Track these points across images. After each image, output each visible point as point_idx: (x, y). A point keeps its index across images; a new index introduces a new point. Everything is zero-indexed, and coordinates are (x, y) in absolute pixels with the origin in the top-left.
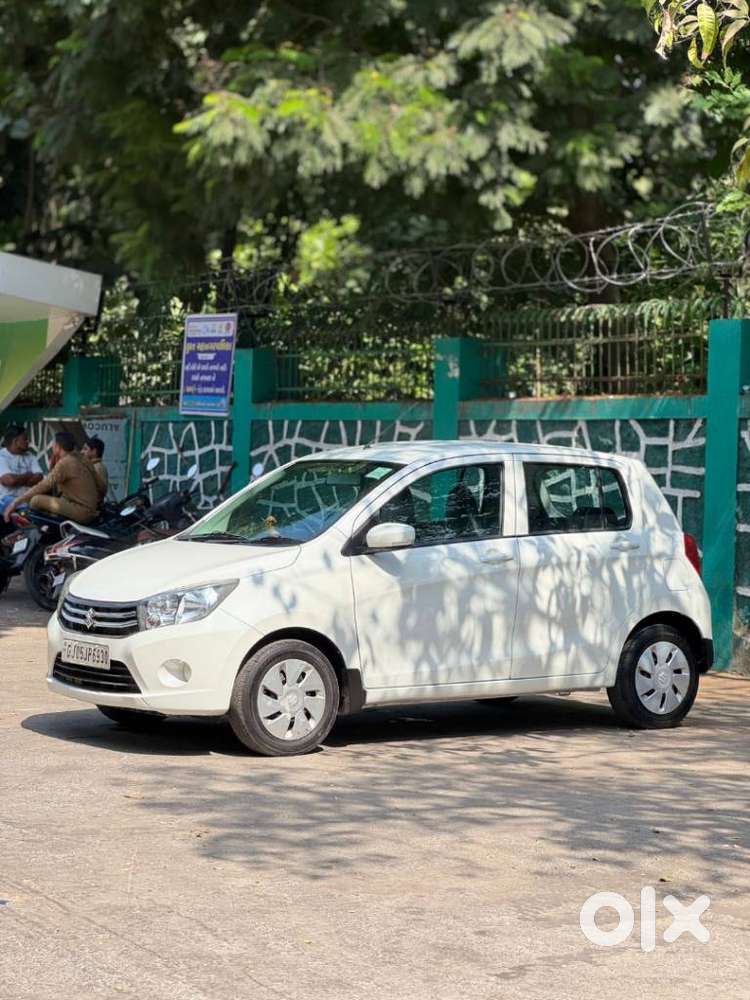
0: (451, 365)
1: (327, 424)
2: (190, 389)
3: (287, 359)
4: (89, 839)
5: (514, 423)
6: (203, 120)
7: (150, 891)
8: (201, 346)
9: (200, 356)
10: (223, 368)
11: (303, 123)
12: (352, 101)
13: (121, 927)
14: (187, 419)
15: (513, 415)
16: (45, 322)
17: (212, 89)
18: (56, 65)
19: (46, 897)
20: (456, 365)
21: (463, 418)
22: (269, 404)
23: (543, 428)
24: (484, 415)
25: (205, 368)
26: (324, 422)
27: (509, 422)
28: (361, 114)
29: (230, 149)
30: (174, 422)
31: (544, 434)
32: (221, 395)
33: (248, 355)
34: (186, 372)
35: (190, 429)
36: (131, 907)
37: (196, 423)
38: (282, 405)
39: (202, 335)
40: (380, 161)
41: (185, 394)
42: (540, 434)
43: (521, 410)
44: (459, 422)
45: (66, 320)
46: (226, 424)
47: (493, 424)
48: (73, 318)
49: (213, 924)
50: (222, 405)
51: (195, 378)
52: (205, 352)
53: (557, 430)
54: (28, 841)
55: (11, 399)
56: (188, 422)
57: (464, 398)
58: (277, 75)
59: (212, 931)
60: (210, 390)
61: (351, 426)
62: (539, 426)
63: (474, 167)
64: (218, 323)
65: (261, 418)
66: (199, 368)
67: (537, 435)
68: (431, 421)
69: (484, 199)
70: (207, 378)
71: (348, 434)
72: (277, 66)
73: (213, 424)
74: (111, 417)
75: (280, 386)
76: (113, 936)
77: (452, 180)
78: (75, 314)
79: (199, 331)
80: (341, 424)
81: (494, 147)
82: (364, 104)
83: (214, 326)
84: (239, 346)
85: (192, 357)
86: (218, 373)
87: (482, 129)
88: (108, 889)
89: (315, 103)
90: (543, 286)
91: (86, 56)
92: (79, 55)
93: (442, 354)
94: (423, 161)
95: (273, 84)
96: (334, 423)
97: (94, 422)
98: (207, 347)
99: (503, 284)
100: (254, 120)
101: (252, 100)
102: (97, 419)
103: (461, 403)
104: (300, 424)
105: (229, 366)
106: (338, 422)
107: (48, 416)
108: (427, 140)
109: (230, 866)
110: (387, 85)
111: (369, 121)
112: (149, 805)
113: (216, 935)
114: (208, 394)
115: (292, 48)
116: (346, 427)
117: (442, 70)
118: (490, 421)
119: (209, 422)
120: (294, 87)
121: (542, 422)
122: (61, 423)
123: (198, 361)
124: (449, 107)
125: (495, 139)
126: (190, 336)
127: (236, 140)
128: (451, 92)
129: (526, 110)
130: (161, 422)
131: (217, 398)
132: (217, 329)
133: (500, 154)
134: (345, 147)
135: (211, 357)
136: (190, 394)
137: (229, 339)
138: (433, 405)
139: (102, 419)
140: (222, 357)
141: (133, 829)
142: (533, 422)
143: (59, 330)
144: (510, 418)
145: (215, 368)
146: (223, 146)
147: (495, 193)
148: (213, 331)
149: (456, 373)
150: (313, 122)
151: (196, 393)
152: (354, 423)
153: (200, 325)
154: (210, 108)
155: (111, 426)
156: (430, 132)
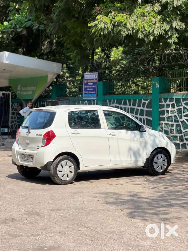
0: (157, 84)
1: (123, 100)
2: (86, 92)
3: (111, 84)
4: (94, 212)
5: (174, 99)
6: (96, 22)
7: (118, 227)
8: (89, 81)
9: (89, 84)
10: (95, 87)
11: (122, 23)
12: (134, 16)
13: (115, 237)
14: (85, 100)
15: (174, 97)
16: (47, 76)
17: (98, 15)
18: (54, 10)
19: (91, 229)
20: (158, 84)
21: (161, 98)
22: (107, 96)
23: (182, 100)
24: (166, 97)
25: (90, 87)
26: (122, 100)
27: (173, 99)
28: (136, 20)
29: (103, 30)
30: (82, 101)
31: (183, 102)
32: (94, 93)
33: (101, 83)
34: (85, 88)
35: (86, 102)
36: (115, 232)
37: (88, 101)
38: (111, 96)
39: (89, 78)
40: (142, 32)
41: (85, 93)
42: (182, 102)
43: (176, 95)
44: (159, 99)
45: (53, 75)
46: (96, 101)
47: (169, 99)
48: (55, 75)
49: (139, 236)
50: (95, 96)
51: (88, 89)
52: (90, 83)
53: (186, 100)
54: (78, 213)
55: (39, 95)
56: (85, 101)
57: (161, 93)
58: (114, 11)
59: (140, 239)
60: (92, 92)
61: (130, 101)
62: (181, 100)
63: (166, 32)
64: (93, 75)
65: (105, 99)
66: (89, 87)
67: (181, 102)
68: (152, 99)
69: (169, 41)
70: (91, 89)
71: (129, 103)
72: (114, 8)
73: (92, 101)
74: (65, 100)
75: (110, 91)
76: (114, 240)
77: (160, 36)
78: (55, 74)
79: (88, 77)
80: (127, 100)
81: (171, 27)
82: (137, 17)
83: (91, 76)
84: (99, 81)
85: (87, 84)
86: (94, 88)
87: (168, 23)
88: (106, 227)
89: (125, 17)
90: (182, 63)
91: (62, 7)
92: (60, 7)
93: (154, 82)
94: (153, 31)
95: (113, 13)
96: (125, 100)
97: (61, 101)
98: (90, 81)
99: (171, 63)
100: (109, 22)
101: (108, 17)
102: (61, 100)
103: (160, 94)
104: (116, 100)
105: (96, 86)
106: (126, 100)
107: (48, 100)
108: (154, 26)
109: (135, 220)
110: (143, 11)
111: (139, 21)
112: (108, 203)
113: (141, 240)
114: (91, 93)
115: (118, 3)
116: (128, 101)
117: (157, 8)
118: (168, 99)
119: (91, 100)
120: (119, 13)
121: (182, 98)
122: (52, 102)
123: (88, 85)
124: (159, 17)
125: (172, 25)
126: (86, 78)
127: (105, 27)
128: (159, 13)
129: (179, 17)
130: (78, 101)
131: (93, 94)
132: (93, 76)
133: (173, 29)
134: (133, 29)
135: (92, 84)
136: (87, 93)
137: (96, 79)
138: (152, 95)
139: (63, 100)
140: (94, 84)
141: (104, 209)
142: (180, 99)
143: (51, 78)
144: (173, 98)
145: (93, 87)
146: (101, 29)
147: (171, 39)
148: (92, 77)
149: (158, 86)
150: (124, 22)
151: (88, 93)
152: (131, 100)
153: (88, 76)
154: (98, 19)
155: (65, 102)
156: (155, 23)
